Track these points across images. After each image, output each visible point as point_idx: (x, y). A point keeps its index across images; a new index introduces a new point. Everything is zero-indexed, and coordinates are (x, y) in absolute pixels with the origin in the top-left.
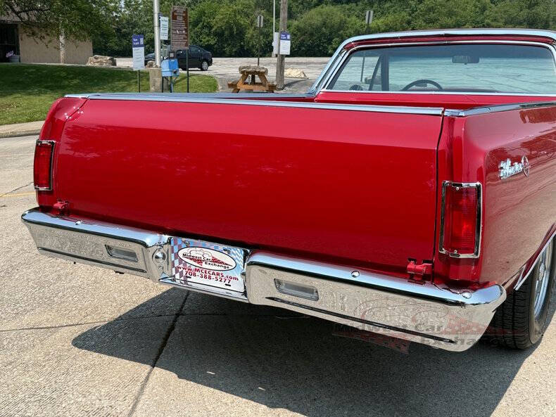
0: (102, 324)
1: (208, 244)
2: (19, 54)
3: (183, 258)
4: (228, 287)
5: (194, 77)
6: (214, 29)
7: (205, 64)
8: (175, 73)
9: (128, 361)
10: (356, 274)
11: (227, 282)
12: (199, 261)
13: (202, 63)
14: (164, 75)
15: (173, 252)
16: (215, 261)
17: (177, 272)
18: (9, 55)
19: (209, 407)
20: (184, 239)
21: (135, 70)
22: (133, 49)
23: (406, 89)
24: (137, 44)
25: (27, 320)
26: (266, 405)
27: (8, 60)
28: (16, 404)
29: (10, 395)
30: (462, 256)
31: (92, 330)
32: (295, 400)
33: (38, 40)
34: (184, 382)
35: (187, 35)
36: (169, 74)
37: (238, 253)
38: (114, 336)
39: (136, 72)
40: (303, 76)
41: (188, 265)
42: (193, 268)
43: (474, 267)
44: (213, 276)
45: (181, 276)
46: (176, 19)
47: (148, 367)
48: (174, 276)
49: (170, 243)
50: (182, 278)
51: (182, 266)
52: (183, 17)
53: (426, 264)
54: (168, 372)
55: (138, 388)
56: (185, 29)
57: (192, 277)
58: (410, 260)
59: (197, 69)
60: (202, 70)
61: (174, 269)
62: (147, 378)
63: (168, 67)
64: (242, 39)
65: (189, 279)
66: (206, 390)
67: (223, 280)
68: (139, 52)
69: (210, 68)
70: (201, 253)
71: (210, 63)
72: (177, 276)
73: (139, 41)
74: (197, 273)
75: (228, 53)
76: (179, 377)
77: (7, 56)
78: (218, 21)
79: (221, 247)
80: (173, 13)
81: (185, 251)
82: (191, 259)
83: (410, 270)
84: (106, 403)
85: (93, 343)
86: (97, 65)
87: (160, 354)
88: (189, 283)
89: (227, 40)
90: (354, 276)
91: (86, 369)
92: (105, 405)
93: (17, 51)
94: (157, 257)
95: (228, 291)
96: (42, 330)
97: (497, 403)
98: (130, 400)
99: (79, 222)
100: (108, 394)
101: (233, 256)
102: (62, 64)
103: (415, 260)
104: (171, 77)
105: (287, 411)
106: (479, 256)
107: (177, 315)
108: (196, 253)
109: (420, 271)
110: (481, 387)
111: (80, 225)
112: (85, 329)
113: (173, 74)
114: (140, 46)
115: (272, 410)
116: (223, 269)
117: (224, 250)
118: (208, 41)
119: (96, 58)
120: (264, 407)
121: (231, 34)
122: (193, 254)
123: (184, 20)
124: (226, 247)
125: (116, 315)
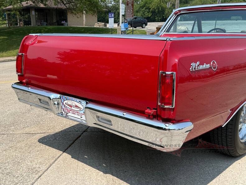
0: (53, 133)
1: (74, 99)
2: (67, 22)
3: (66, 105)
4: (81, 118)
5: (136, 31)
6: (151, 10)
7: (144, 25)
8: (127, 29)
9: (55, 149)
10: (125, 114)
11: (81, 116)
12: (71, 106)
13: (143, 25)
14: (122, 30)
15: (61, 102)
16: (76, 106)
17: (63, 111)
18: (63, 22)
19: (78, 171)
20: (65, 96)
21: (109, 28)
22: (109, 19)
23: (209, 32)
24: (111, 16)
25: (27, 130)
26: (103, 172)
27: (63, 25)
28: (5, 163)
29: (5, 160)
30: (166, 107)
31: (48, 135)
32: (117, 171)
33: (74, 15)
34: (73, 159)
35: (133, 12)
36: (124, 30)
37: (84, 102)
38: (55, 139)
39: (110, 29)
40: (187, 29)
41: (67, 108)
42: (69, 109)
43: (172, 112)
44: (76, 113)
45: (65, 112)
46: (128, 5)
47: (61, 152)
48: (63, 113)
49: (60, 98)
50: (65, 114)
51: (65, 108)
52: (131, 4)
53: (154, 110)
54: (69, 155)
55: (53, 161)
56: (132, 10)
57: (69, 113)
58: (148, 108)
59: (140, 27)
60: (143, 28)
61: (62, 109)
62: (59, 157)
63: (124, 26)
64: (164, 14)
65: (68, 114)
66: (81, 164)
67: (80, 115)
68: (111, 20)
69: (146, 27)
70: (71, 102)
71: (146, 25)
72: (64, 113)
73: (112, 15)
74: (71, 112)
75: (157, 20)
76: (72, 157)
77: (62, 23)
78: (153, 6)
79: (78, 100)
80: (127, 3)
81: (66, 101)
82: (68, 105)
83: (146, 112)
84: (38, 166)
85: (46, 141)
86: (98, 26)
87: (69, 147)
88: (68, 116)
89: (157, 14)
90: (124, 115)
91: (37, 151)
92: (37, 167)
93: (66, 21)
94: (55, 104)
95: (82, 120)
96: (30, 135)
97: (211, 181)
98: (48, 166)
99: (29, 88)
100: (41, 162)
101: (82, 104)
102: (84, 26)
103: (150, 108)
104: (125, 31)
105: (111, 175)
106: (174, 107)
107: (84, 131)
108: (70, 102)
109: (150, 113)
110: (207, 173)
111: (30, 89)
112: (46, 135)
113: (126, 30)
114: (112, 17)
115: (105, 174)
116: (79, 110)
117: (79, 102)
118: (148, 15)
119: (98, 24)
120: (102, 173)
121: (159, 11)
122: (69, 103)
123: (132, 5)
124: (80, 100)
125: (60, 130)
